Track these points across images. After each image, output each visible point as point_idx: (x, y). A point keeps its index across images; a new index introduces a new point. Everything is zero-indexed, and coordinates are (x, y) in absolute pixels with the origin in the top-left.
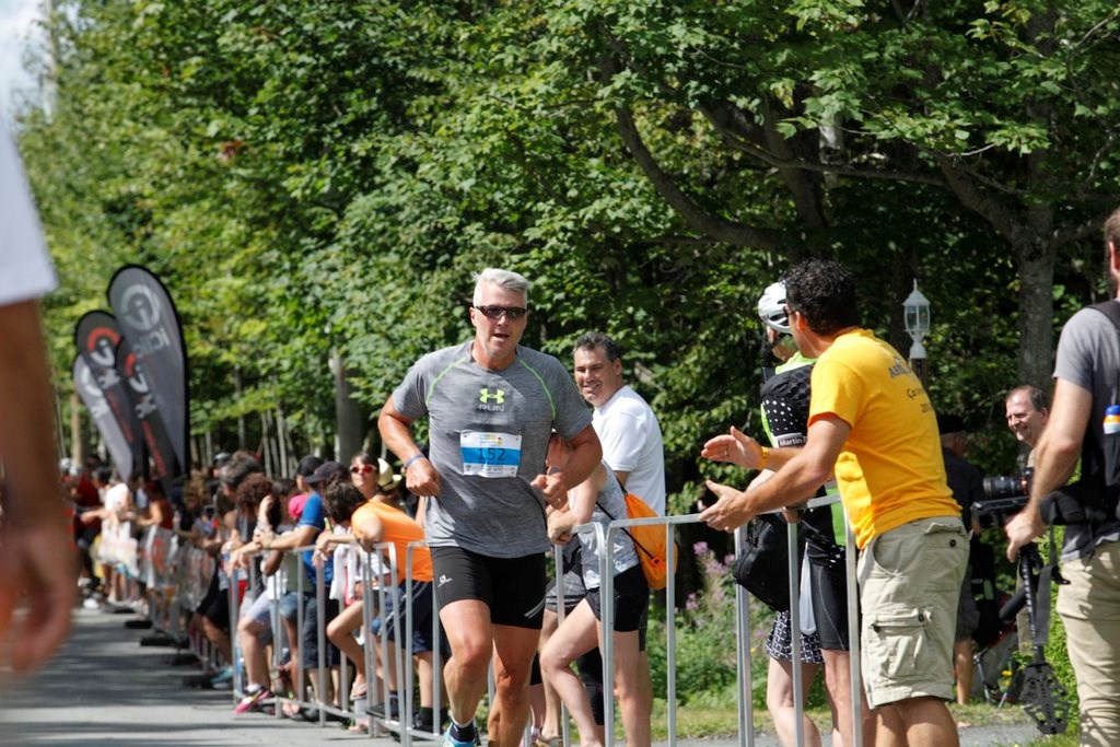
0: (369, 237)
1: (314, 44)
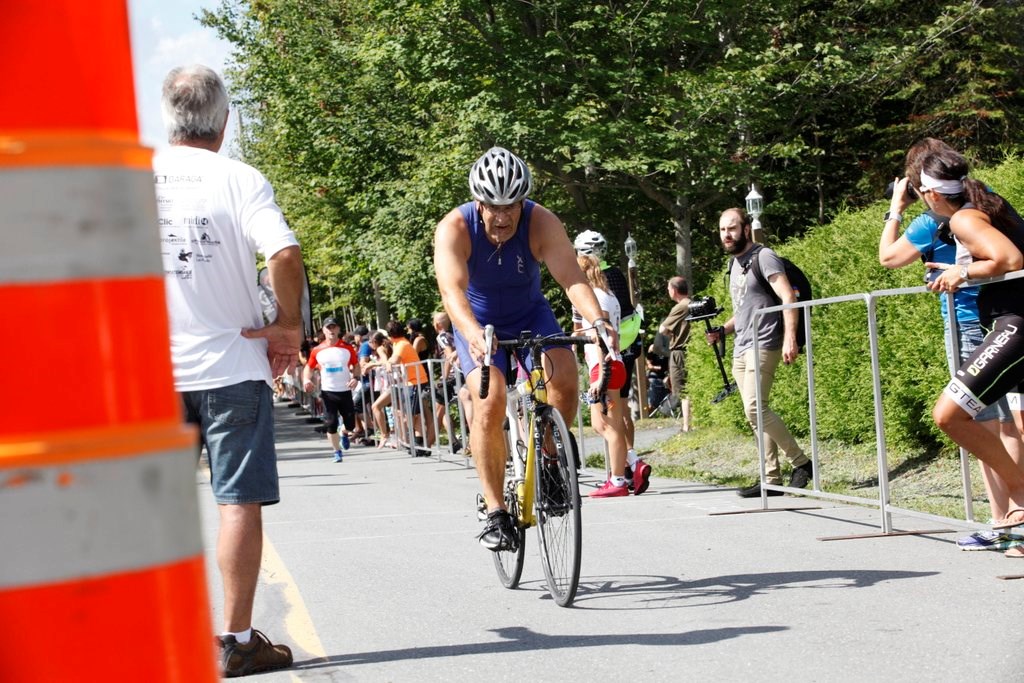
0: (386, 226)
1: (356, 142)
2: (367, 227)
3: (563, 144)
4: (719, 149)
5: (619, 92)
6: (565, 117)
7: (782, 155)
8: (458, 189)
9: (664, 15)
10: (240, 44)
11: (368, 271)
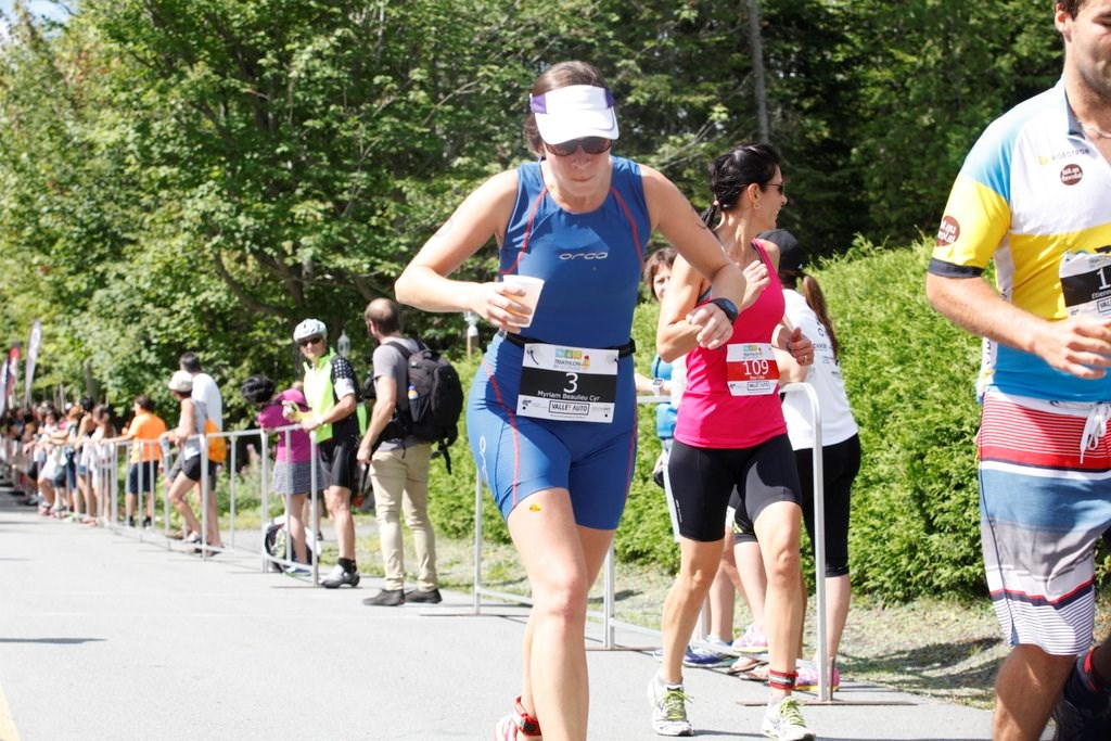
2: (84, 309)
3: (285, 239)
5: (345, 193)
6: (292, 210)
8: (178, 276)
9: (397, 121)
11: (82, 351)
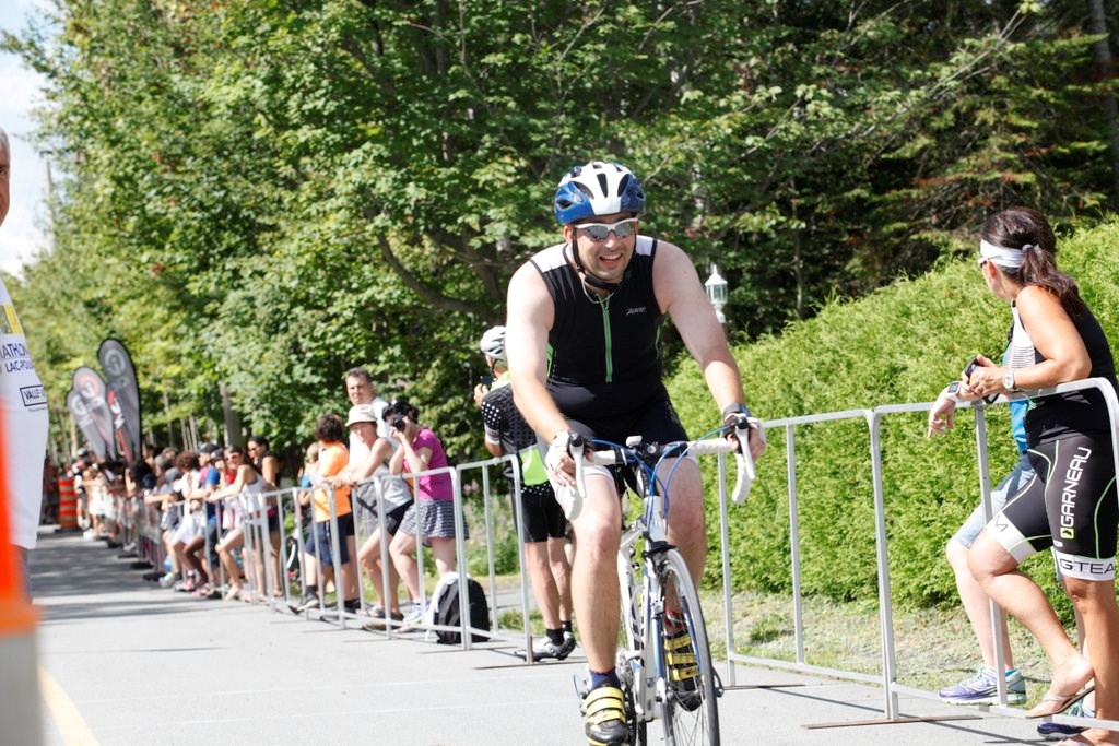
0: (239, 315)
1: (202, 207)
2: (214, 316)
3: (469, 211)
4: (670, 220)
5: (543, 146)
6: (474, 177)
7: (750, 229)
8: (334, 269)
9: (602, 47)
10: (51, 77)
11: (214, 373)
